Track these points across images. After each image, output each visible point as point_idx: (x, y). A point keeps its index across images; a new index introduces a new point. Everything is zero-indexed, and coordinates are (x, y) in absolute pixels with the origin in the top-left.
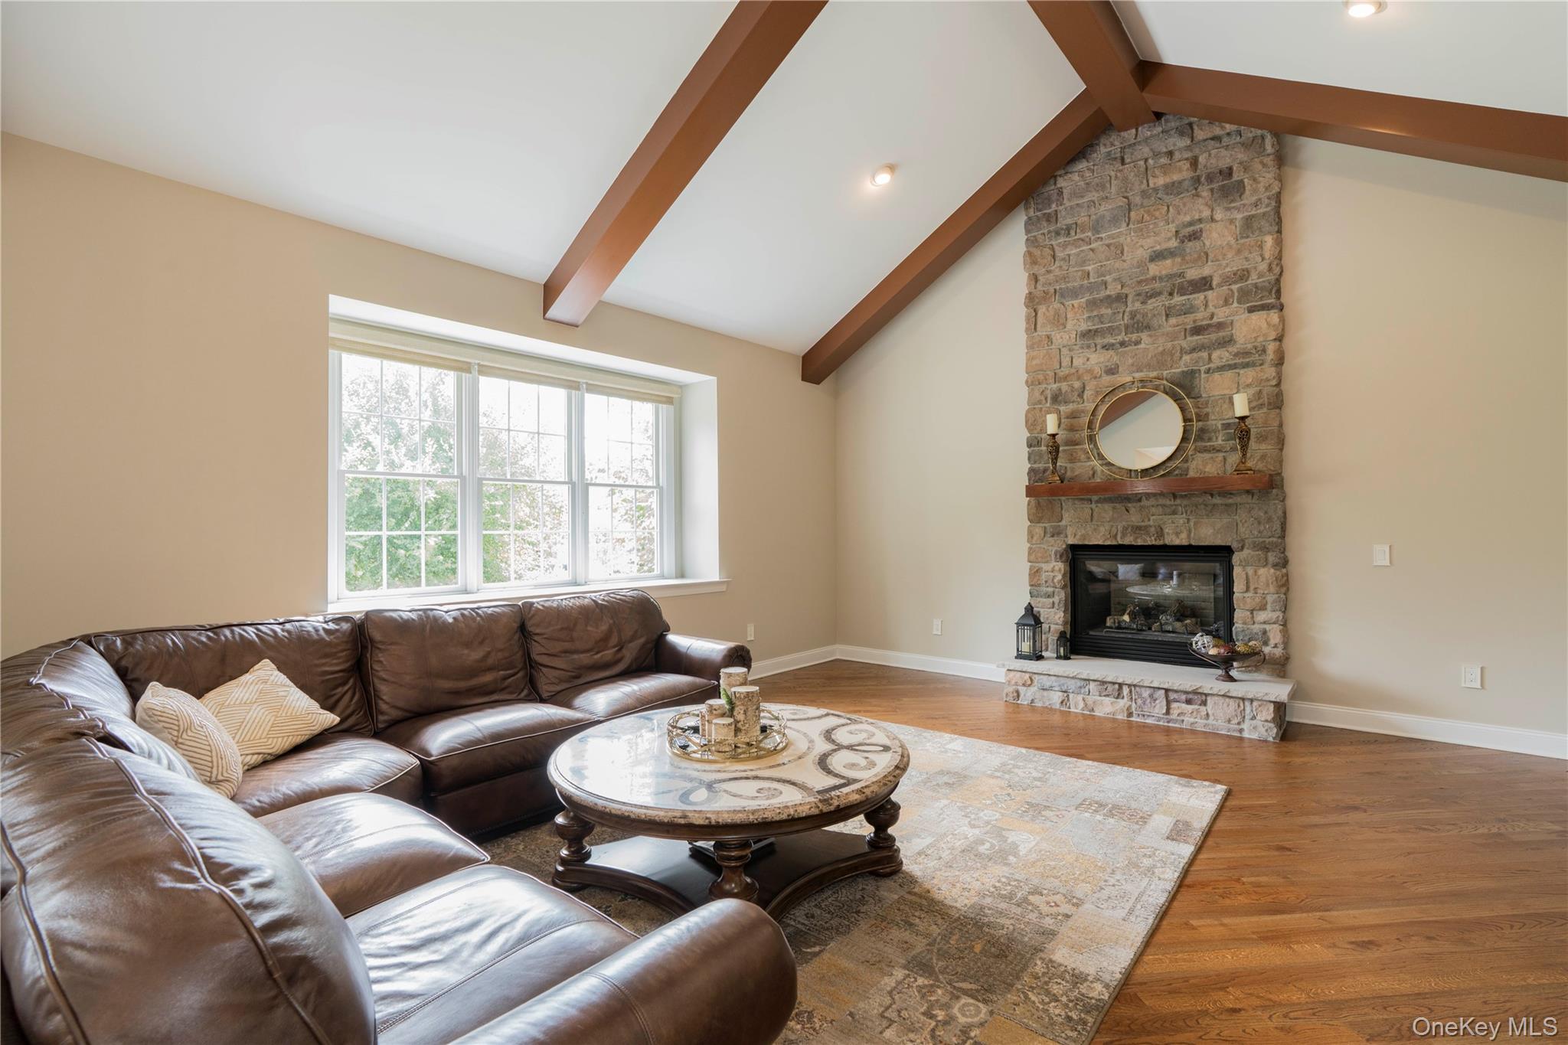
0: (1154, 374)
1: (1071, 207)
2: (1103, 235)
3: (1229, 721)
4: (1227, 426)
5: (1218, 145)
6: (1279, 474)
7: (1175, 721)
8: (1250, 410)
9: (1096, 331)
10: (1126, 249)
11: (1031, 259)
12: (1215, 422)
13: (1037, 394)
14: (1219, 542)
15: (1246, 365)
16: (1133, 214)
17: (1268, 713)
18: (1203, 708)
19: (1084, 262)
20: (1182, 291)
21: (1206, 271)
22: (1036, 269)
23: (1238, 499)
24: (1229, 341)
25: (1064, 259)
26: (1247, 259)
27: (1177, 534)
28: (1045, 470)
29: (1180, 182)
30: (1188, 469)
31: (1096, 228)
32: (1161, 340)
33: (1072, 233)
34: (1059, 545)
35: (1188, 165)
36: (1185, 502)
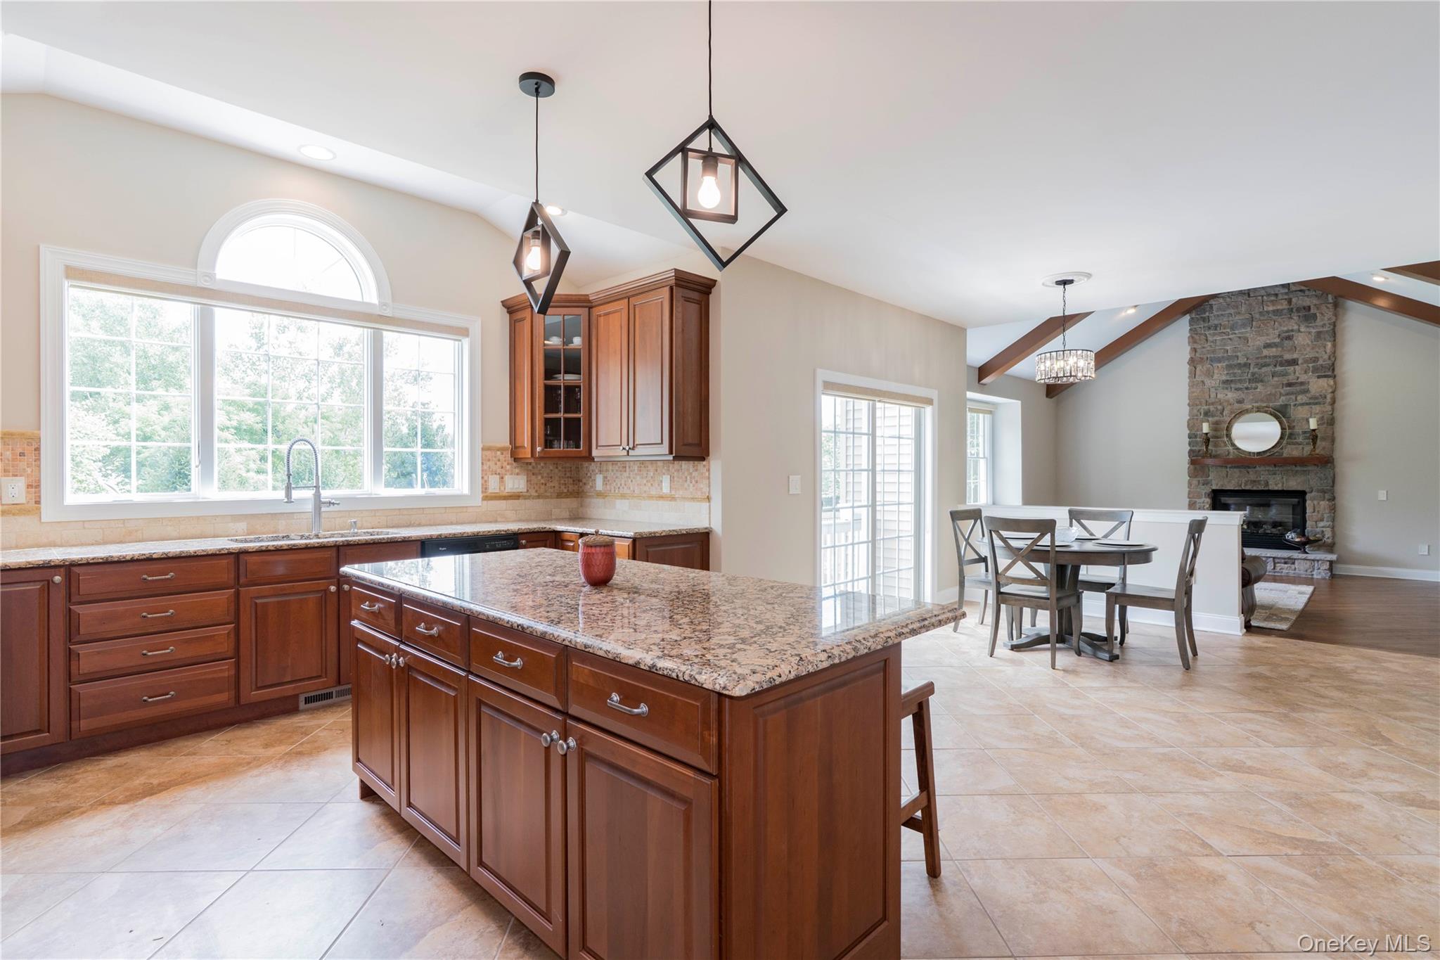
0: (1265, 405)
1: (1218, 315)
2: (1236, 332)
3: (1306, 571)
4: (1305, 433)
5: (1303, 294)
6: (1332, 457)
7: (1278, 572)
8: (1318, 425)
9: (1232, 381)
10: (1250, 340)
11: (1192, 340)
12: (1298, 430)
13: (1195, 411)
14: (1299, 488)
15: (1316, 404)
16: (1254, 323)
17: (1327, 566)
18: (1293, 566)
19: (1225, 345)
20: (1281, 365)
21: (1295, 356)
22: (1195, 346)
23: (1310, 468)
24: (1307, 391)
25: (1212, 342)
26: (1317, 352)
27: (1276, 485)
28: (1199, 451)
29: (1282, 310)
30: (1283, 453)
31: (1232, 328)
32: (1269, 389)
33: (1218, 329)
34: (1208, 489)
35: (1286, 303)
36: (1281, 469)
